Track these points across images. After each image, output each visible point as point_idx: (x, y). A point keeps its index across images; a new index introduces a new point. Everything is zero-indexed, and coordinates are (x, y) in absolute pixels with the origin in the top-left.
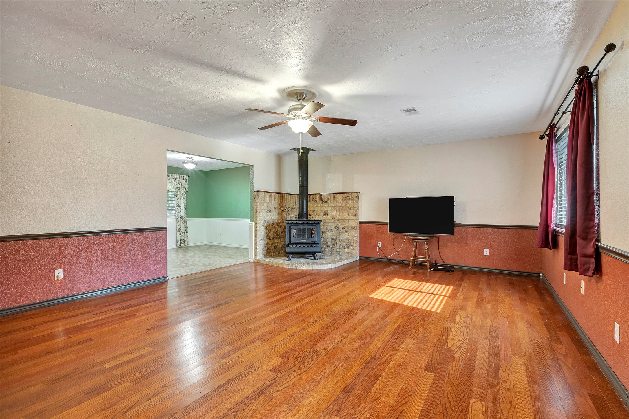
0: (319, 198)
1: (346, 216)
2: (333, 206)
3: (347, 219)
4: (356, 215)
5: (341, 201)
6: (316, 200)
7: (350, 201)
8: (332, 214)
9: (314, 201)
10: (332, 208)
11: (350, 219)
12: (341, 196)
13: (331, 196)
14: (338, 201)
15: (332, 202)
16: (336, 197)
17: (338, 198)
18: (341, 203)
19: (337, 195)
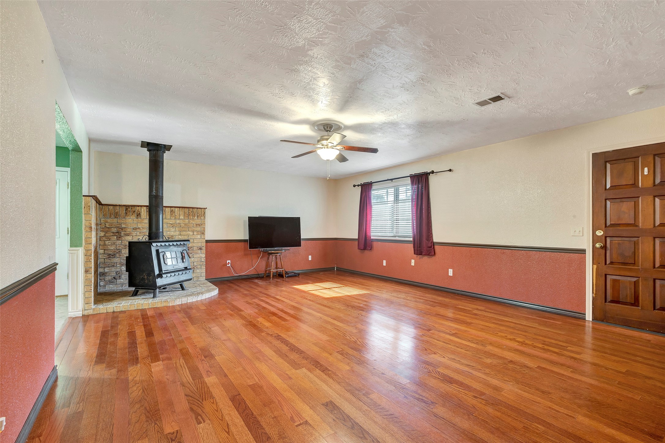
0: (145, 211)
1: (190, 234)
2: (170, 222)
3: (191, 239)
4: (203, 233)
5: (182, 217)
6: (139, 214)
7: (196, 218)
8: (168, 233)
9: (136, 215)
10: (168, 225)
11: (196, 238)
12: (182, 212)
13: (167, 209)
14: (177, 217)
15: (169, 218)
16: (175, 212)
17: (177, 213)
18: (182, 219)
19: (176, 209)
